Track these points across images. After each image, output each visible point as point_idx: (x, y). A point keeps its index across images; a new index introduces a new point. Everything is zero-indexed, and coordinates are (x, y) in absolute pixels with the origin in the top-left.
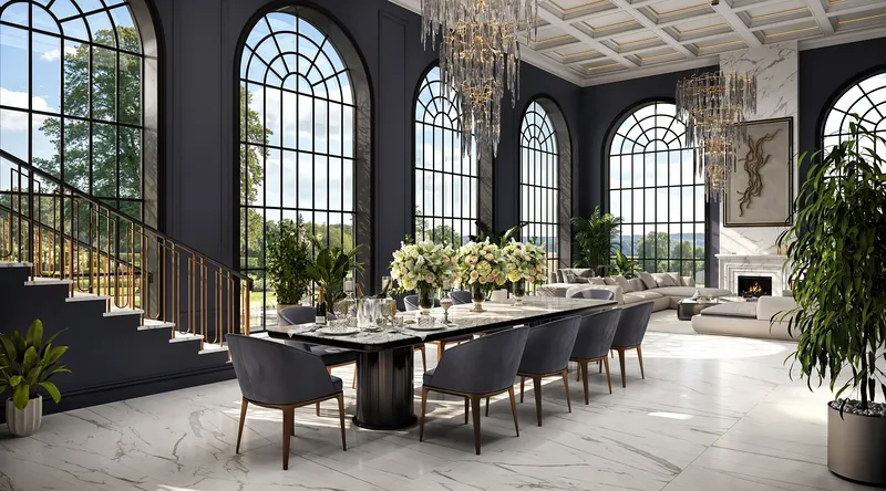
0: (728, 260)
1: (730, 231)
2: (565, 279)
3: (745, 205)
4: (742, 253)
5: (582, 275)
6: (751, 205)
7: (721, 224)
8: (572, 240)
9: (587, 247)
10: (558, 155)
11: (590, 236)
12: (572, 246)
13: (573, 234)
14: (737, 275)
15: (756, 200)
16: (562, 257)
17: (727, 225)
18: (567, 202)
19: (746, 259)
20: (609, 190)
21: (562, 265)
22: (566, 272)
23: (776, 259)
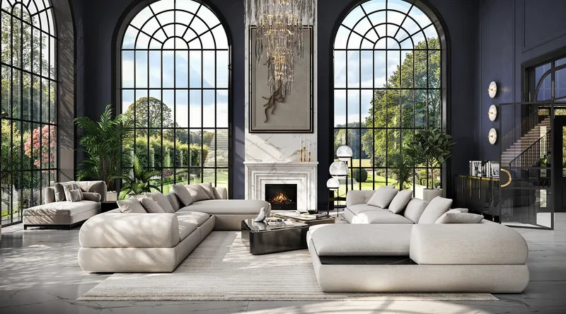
0: (256, 167)
1: (255, 137)
2: (68, 195)
3: (270, 110)
4: (267, 160)
5: (91, 190)
6: (276, 112)
7: (247, 130)
8: (75, 147)
9: (97, 154)
10: (56, 38)
11: (98, 141)
12: (75, 153)
13: (76, 139)
14: (264, 183)
15: (280, 105)
16: (62, 167)
17: (253, 131)
18: (69, 98)
19: (273, 167)
20: (121, 89)
21: (62, 176)
22: (69, 187)
23: (301, 166)
